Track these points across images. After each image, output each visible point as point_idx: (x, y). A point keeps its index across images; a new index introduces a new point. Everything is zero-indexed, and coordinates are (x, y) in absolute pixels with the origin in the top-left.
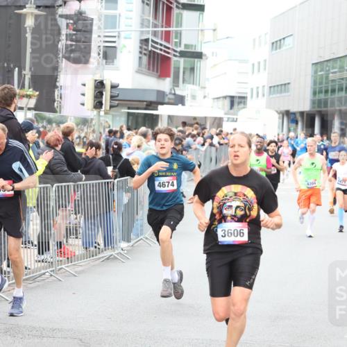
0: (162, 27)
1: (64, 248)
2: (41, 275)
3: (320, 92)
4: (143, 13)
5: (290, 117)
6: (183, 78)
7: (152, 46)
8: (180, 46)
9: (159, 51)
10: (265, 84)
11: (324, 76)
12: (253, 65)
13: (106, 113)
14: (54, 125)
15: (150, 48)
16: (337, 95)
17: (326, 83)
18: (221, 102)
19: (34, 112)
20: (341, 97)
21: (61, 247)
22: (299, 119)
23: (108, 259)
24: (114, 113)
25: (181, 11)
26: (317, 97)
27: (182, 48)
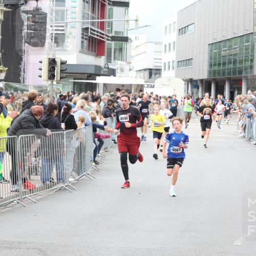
0: (98, 19)
1: (27, 182)
2: (10, 203)
3: (215, 65)
4: (84, 9)
5: (193, 83)
6: (114, 56)
7: (91, 33)
8: (112, 33)
9: (96, 37)
10: (174, 59)
11: (218, 53)
12: (166, 45)
13: (57, 83)
14: (19, 92)
15: (89, 34)
16: (227, 67)
17: (219, 59)
18: (142, 74)
19: (4, 83)
20: (230, 69)
21: (25, 182)
22: (200, 85)
23: (60, 190)
24: (64, 83)
25: (112, 7)
26: (213, 69)
27: (113, 34)
